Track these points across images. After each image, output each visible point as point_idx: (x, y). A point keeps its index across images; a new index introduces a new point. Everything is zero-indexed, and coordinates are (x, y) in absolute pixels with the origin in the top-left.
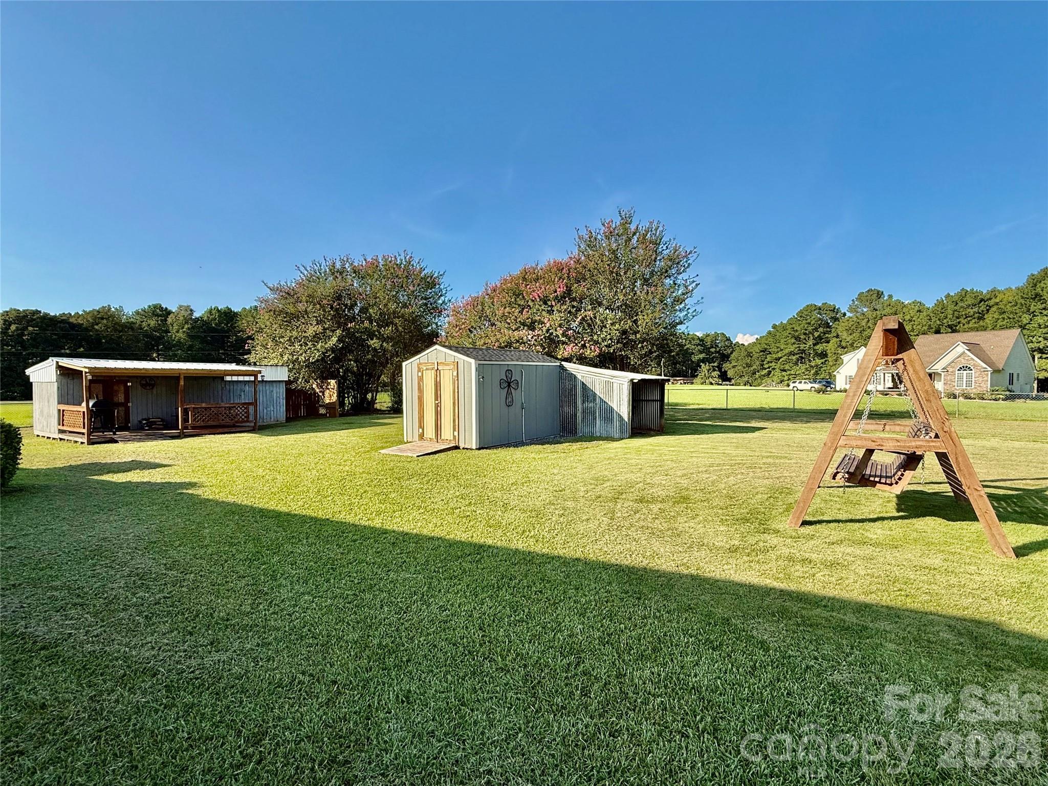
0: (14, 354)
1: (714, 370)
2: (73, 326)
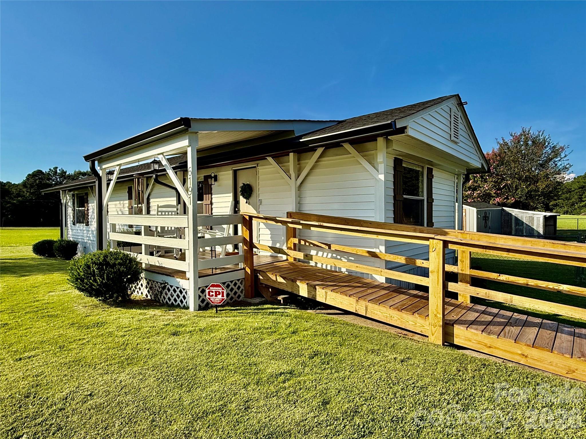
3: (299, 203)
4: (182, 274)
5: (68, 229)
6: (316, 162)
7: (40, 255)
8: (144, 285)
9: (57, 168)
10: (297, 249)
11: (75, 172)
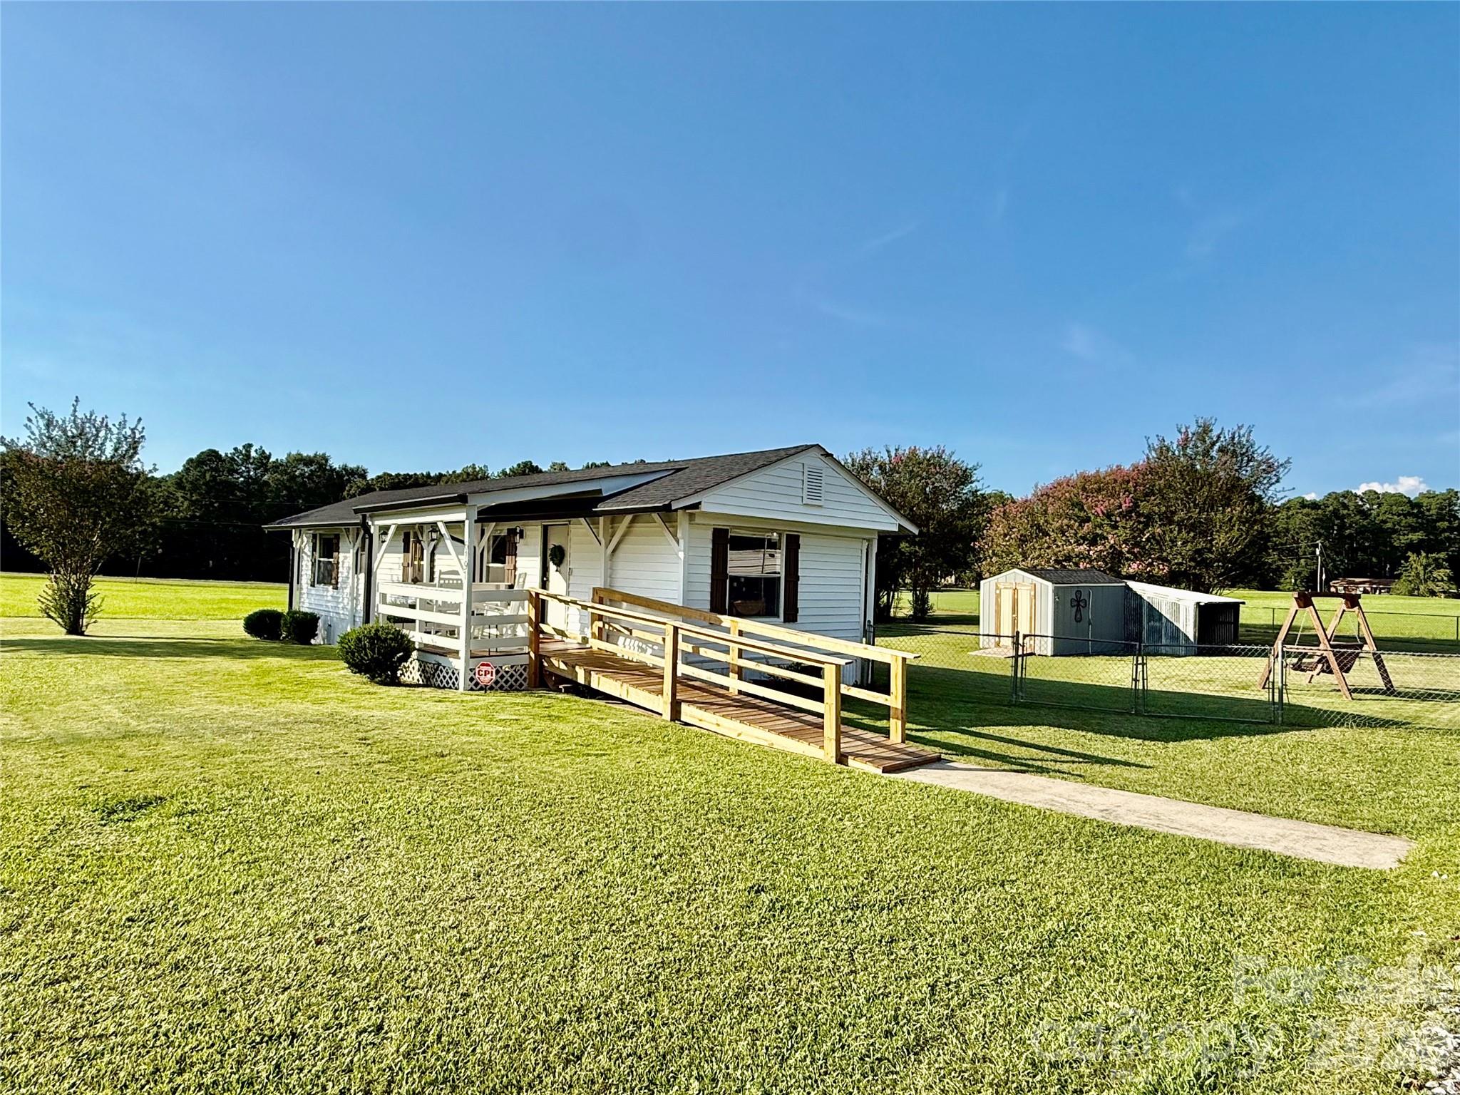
1: (1439, 566)
3: (610, 574)
4: (455, 653)
5: (301, 589)
6: (628, 527)
7: (256, 635)
8: (417, 668)
9: (250, 446)
10: (604, 637)
11: (289, 455)
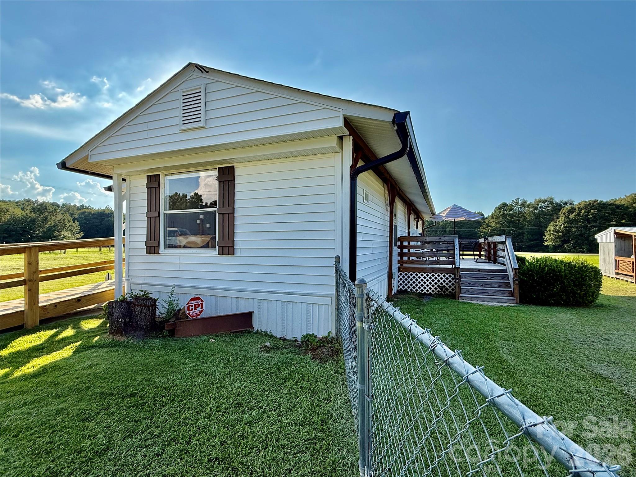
0: (584, 227)
2: (618, 207)
